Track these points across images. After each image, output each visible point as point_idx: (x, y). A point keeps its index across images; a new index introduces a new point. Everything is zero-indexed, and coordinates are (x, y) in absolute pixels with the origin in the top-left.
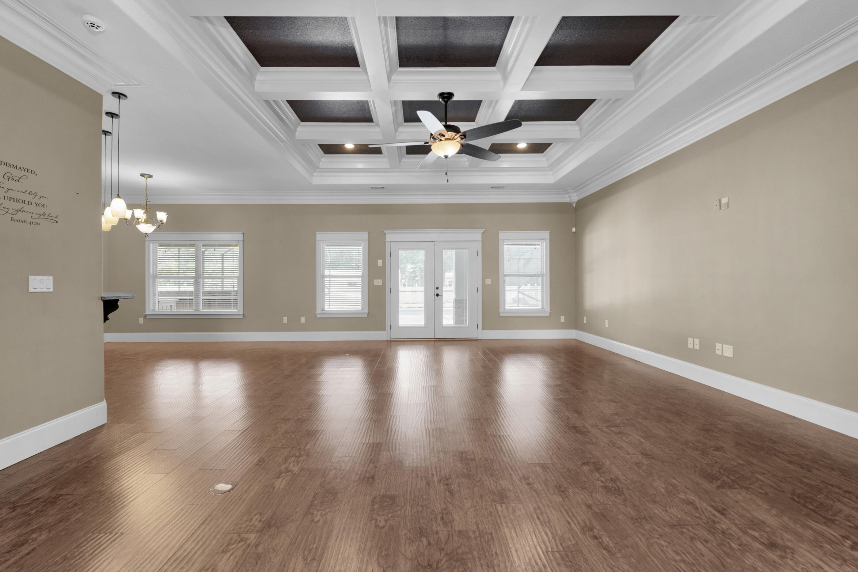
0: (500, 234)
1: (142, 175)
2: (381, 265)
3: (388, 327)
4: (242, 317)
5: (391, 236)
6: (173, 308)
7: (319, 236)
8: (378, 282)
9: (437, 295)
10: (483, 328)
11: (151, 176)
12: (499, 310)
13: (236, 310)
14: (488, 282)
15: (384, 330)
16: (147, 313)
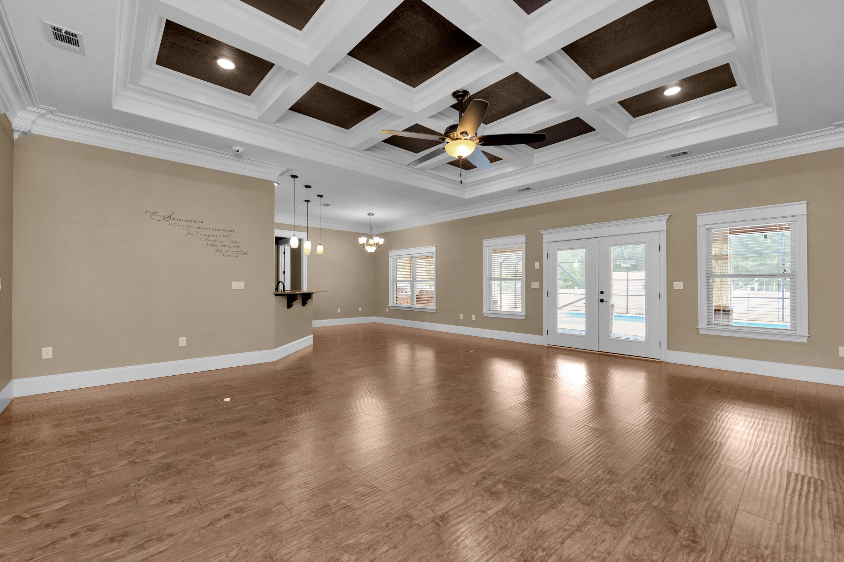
0: (698, 218)
1: (369, 214)
2: (538, 268)
3: (545, 332)
4: (435, 312)
5: (548, 236)
6: (409, 302)
7: (486, 243)
8: (535, 285)
9: (602, 301)
10: (669, 348)
11: (373, 215)
12: (697, 324)
13: (432, 306)
14: (678, 285)
15: (541, 334)
16: (389, 305)
